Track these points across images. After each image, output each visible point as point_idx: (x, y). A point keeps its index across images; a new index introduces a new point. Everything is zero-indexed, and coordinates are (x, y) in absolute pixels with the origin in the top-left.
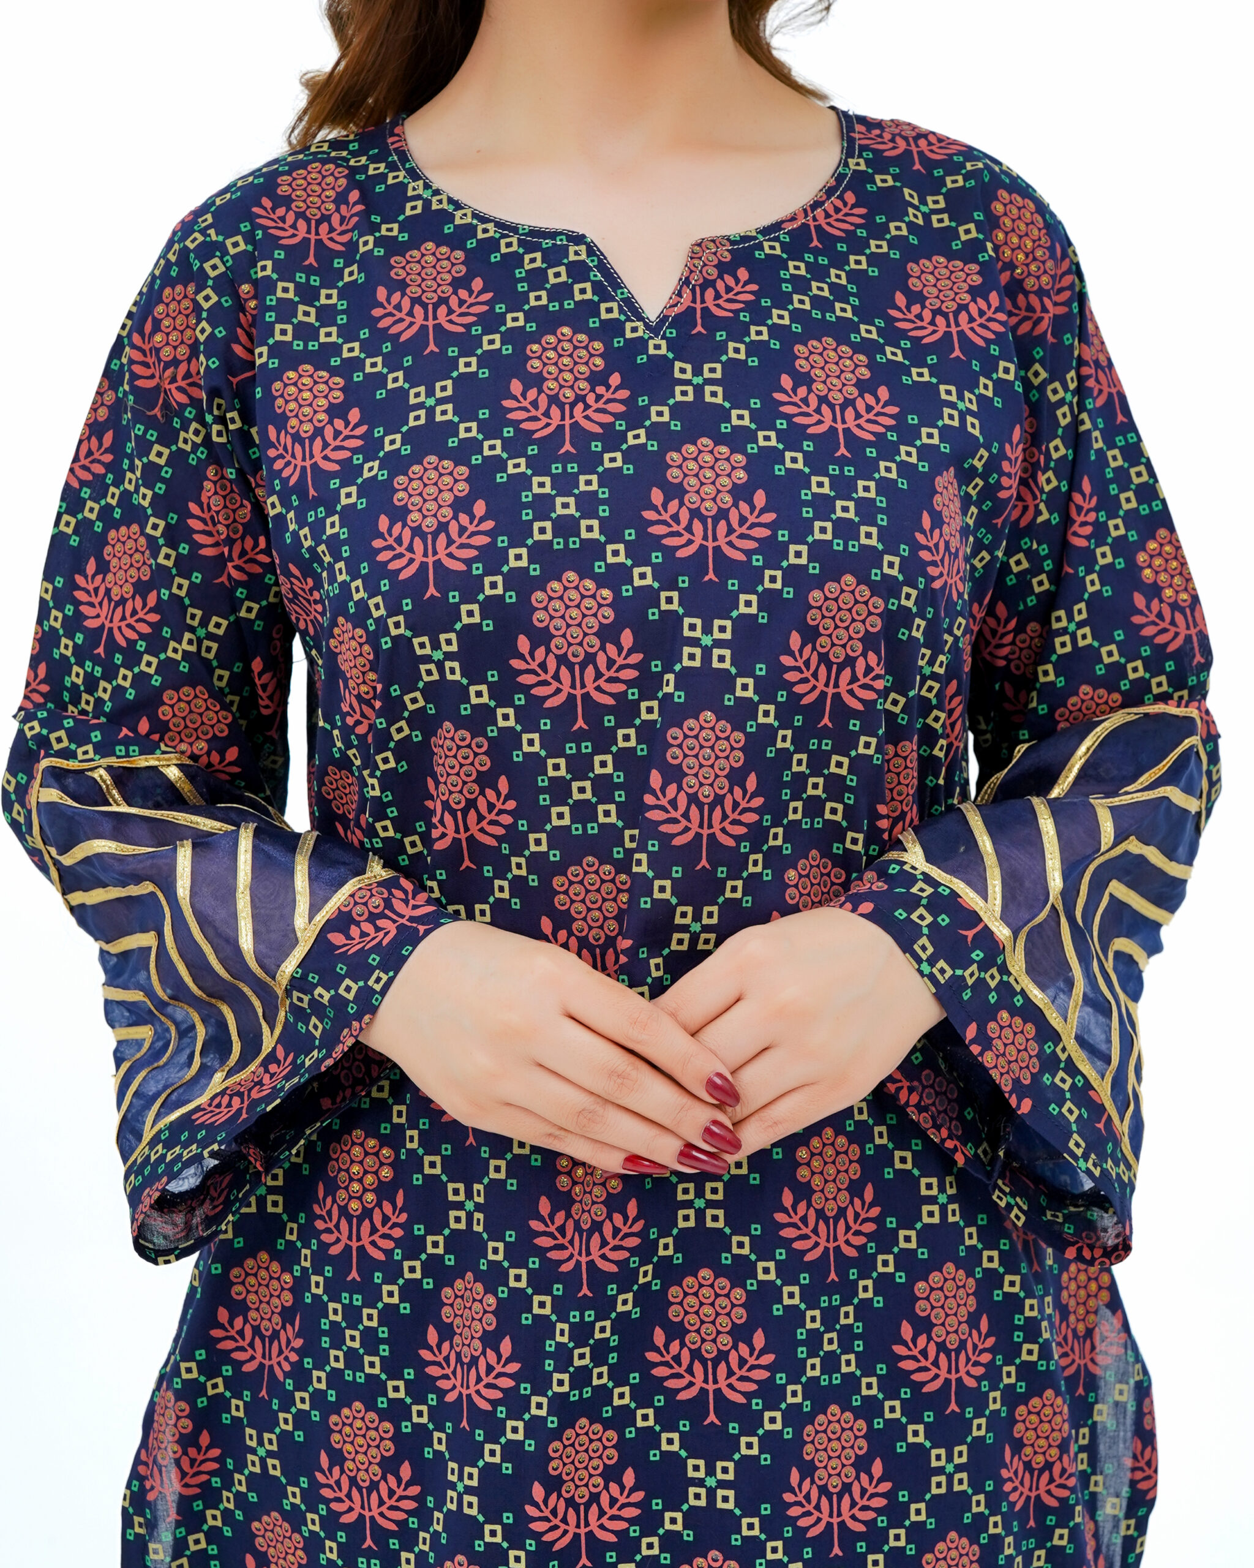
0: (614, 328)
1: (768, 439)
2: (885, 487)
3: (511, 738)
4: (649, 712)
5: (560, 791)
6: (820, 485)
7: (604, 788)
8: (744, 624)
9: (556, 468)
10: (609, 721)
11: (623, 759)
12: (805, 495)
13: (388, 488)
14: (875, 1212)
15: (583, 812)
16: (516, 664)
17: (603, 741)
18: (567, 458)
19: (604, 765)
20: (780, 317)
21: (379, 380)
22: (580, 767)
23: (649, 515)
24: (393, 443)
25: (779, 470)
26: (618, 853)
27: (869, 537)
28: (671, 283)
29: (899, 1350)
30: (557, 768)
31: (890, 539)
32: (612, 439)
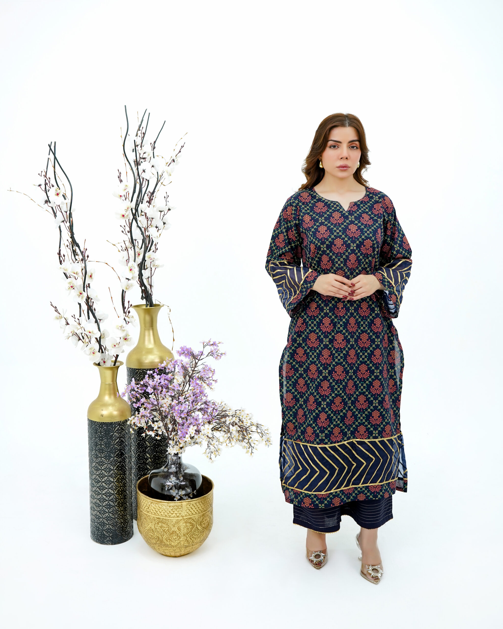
0: (342, 212)
1: (359, 224)
2: (372, 230)
3: (331, 257)
4: (347, 254)
5: (337, 262)
6: (365, 230)
7: (342, 262)
8: (357, 244)
9: (336, 227)
10: (342, 255)
11: (344, 259)
12: (364, 231)
13: (318, 229)
14: (370, 311)
15: (339, 265)
16: (332, 248)
17: (342, 257)
18: (337, 226)
19: (342, 260)
20: (360, 211)
21: (315, 217)
22: (339, 260)
23: (347, 232)
24: (318, 224)
25: (361, 228)
26: (343, 269)
27: (371, 235)
28: (348, 207)
29: (372, 327)
30: (336, 260)
31: (373, 236)
32: (342, 224)
